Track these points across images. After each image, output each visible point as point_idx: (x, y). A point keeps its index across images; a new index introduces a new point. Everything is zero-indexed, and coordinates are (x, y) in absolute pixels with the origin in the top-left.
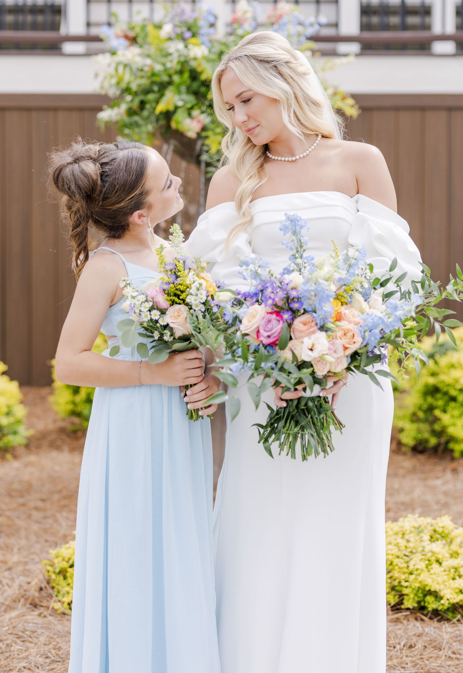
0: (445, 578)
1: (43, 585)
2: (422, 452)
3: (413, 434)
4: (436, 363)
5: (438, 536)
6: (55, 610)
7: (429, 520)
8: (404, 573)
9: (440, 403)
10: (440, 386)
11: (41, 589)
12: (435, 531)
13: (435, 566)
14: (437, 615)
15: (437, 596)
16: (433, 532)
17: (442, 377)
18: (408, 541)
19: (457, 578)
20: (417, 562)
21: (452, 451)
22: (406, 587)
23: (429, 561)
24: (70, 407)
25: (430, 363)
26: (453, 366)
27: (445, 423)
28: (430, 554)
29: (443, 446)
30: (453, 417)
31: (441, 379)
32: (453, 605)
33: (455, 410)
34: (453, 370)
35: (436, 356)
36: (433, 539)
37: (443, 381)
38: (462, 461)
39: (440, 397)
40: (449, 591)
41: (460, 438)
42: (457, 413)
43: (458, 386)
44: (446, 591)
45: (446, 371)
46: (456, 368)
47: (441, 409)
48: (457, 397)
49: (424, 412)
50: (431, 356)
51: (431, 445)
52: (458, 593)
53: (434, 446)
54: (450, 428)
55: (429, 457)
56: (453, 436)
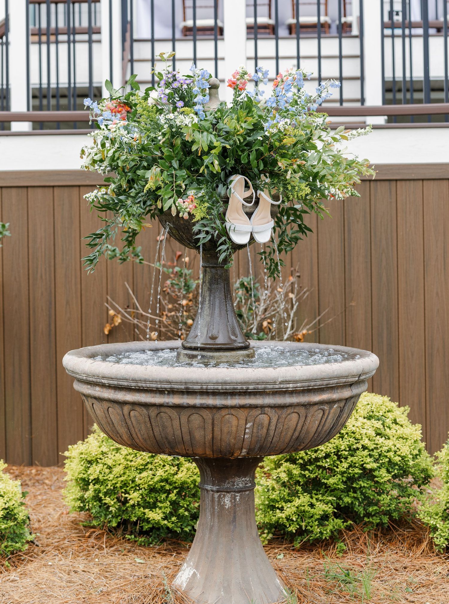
24: (79, 503)
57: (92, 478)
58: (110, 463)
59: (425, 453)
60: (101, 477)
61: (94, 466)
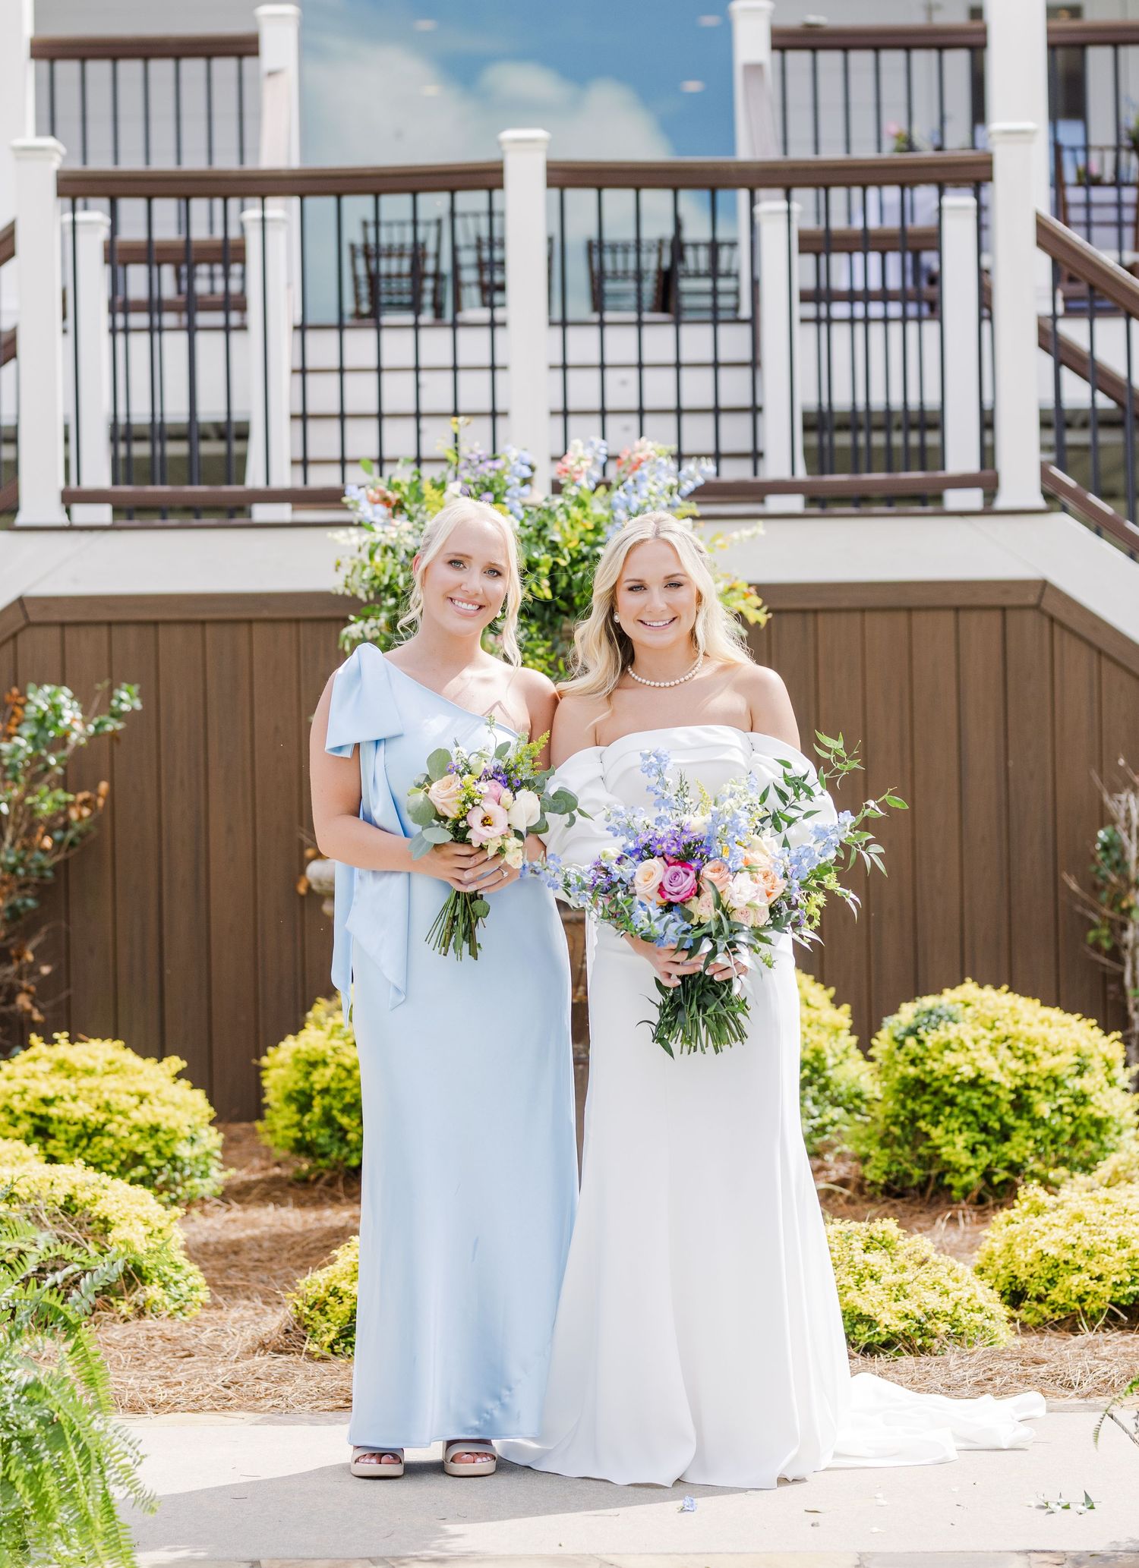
0: (883, 1298)
1: (290, 1326)
3: (884, 1164)
4: (920, 1042)
5: (878, 1245)
6: (309, 1353)
7: (864, 1225)
9: (927, 1108)
10: (928, 1080)
11: (287, 1332)
12: (871, 1238)
13: (869, 1282)
14: (868, 1350)
15: (870, 1321)
16: (869, 1240)
17: (930, 1065)
19: (902, 1298)
21: (950, 1187)
23: (861, 1276)
24: (295, 1133)
25: (911, 1042)
26: (947, 1046)
27: (937, 1142)
28: (861, 1266)
29: (933, 1181)
30: (947, 1132)
31: (928, 1068)
32: (894, 1335)
33: (953, 1120)
34: (947, 1052)
35: (921, 1031)
36: (868, 1248)
37: (932, 1072)
38: (963, 1204)
39: (927, 1098)
40: (889, 1315)
41: (961, 1166)
42: (954, 1124)
43: (957, 1079)
44: (883, 1315)
45: (935, 1054)
46: (952, 1050)
47: (928, 1118)
48: (954, 1097)
49: (903, 1126)
50: (913, 1032)
51: (915, 1182)
52: (900, 1318)
53: (919, 1183)
54: (943, 1150)
55: (910, 1203)
56: (949, 1163)
57: (318, 1087)
58: (347, 1062)
59: (858, 1054)
60: (334, 1085)
61: (321, 1070)
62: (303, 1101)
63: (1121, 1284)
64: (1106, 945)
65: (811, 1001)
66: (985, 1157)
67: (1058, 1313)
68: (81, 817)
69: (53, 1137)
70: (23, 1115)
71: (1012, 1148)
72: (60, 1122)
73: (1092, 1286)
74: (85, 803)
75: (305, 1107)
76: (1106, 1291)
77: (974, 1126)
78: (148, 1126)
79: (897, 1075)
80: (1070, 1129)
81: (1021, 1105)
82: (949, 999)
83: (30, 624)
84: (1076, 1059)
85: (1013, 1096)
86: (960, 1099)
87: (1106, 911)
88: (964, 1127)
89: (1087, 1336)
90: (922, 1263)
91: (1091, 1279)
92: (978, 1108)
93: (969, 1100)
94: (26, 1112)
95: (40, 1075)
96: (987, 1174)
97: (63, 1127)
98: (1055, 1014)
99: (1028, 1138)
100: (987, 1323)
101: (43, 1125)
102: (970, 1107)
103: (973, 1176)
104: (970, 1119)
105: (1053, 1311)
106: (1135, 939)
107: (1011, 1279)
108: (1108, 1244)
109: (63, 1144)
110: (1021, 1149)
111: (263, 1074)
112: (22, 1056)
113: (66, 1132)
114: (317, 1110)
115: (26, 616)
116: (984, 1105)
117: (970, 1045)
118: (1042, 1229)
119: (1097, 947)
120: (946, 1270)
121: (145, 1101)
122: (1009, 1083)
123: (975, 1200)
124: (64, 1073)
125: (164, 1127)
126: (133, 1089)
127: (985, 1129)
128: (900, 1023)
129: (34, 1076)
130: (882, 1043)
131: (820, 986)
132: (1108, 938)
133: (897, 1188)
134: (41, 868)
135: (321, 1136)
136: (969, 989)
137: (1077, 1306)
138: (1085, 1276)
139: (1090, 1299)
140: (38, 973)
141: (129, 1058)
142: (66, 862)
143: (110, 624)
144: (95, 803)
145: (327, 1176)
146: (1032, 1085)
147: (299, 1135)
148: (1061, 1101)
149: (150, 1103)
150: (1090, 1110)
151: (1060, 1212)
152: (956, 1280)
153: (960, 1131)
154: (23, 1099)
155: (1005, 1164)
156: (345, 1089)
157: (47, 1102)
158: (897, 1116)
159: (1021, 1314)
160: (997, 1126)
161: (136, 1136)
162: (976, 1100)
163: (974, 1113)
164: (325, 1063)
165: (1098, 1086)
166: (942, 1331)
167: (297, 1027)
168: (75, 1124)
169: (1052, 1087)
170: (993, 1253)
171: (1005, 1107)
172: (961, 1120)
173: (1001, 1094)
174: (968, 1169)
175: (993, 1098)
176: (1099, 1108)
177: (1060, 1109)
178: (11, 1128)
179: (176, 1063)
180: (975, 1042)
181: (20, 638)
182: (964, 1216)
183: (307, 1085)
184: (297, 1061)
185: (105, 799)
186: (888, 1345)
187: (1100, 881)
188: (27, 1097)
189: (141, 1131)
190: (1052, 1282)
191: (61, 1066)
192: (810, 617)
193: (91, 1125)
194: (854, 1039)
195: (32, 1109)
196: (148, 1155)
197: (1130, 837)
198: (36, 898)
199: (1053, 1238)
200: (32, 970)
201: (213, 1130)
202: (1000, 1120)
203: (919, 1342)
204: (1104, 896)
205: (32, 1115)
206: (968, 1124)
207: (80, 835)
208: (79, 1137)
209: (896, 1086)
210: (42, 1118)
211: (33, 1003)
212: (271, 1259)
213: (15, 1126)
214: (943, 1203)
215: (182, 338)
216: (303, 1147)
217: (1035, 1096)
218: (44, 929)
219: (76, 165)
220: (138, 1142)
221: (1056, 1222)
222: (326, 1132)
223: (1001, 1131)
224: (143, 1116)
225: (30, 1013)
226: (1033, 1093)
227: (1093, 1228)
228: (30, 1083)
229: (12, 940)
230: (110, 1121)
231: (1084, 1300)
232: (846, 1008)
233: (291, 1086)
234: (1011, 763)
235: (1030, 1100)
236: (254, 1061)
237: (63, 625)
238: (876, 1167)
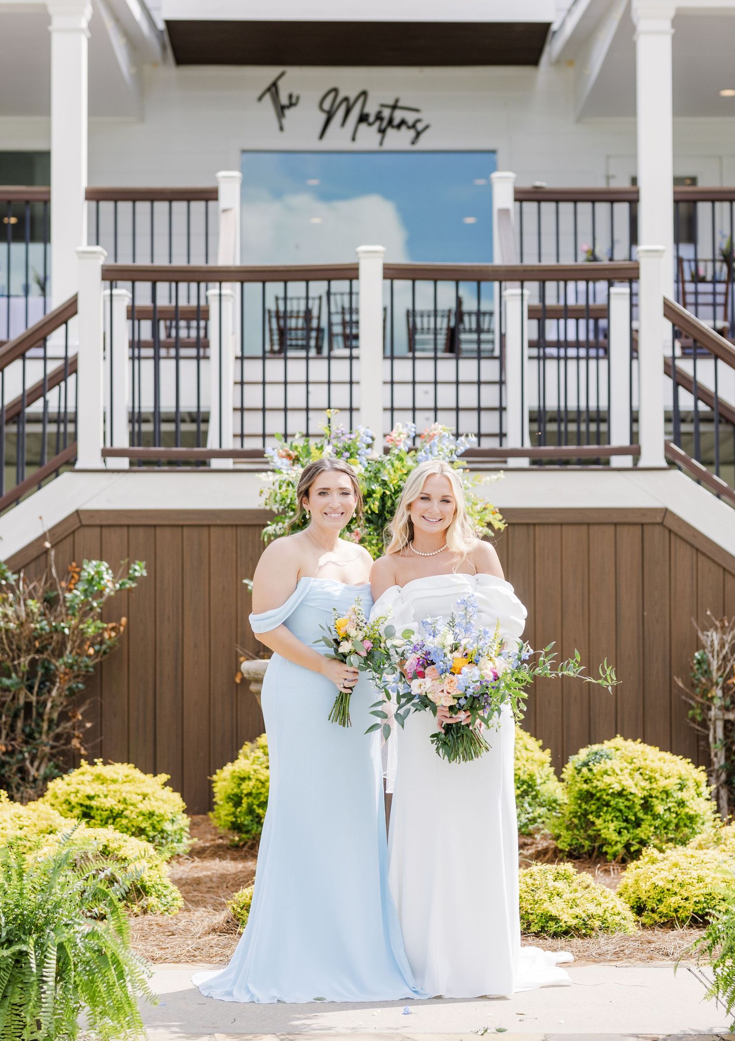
0: (565, 906)
1: (229, 920)
2: (577, 858)
3: (568, 840)
4: (590, 770)
5: (563, 878)
7: (554, 866)
8: (531, 904)
9: (594, 808)
10: (594, 792)
11: (228, 922)
12: (559, 873)
13: (556, 897)
14: (555, 935)
15: (556, 920)
16: (557, 875)
17: (595, 783)
18: (534, 879)
19: (575, 907)
20: (542, 895)
21: (606, 853)
22: (532, 914)
23: (552, 894)
24: (232, 818)
25: (585, 770)
26: (606, 773)
27: (599, 827)
28: (552, 889)
29: (596, 850)
30: (605, 822)
31: (594, 785)
32: (570, 927)
33: (608, 815)
34: (605, 776)
35: (590, 764)
36: (556, 879)
37: (596, 787)
38: (613, 863)
39: (593, 802)
40: (567, 916)
41: (612, 841)
42: (609, 817)
43: (611, 791)
44: (564, 916)
45: (599, 777)
46: (608, 775)
47: (594, 814)
48: (609, 801)
49: (579, 818)
50: (586, 764)
51: (586, 850)
52: (573, 918)
53: (588, 851)
54: (602, 831)
55: (583, 862)
56: (606, 839)
57: (245, 792)
58: (262, 778)
59: (555, 778)
60: (254, 791)
61: (247, 782)
62: (236, 800)
63: (699, 902)
64: (699, 718)
65: (528, 747)
66: (626, 836)
67: (663, 918)
68: (110, 637)
69: (93, 818)
70: (76, 805)
71: (642, 831)
72: (97, 809)
73: (683, 903)
74: (113, 629)
75: (238, 803)
76: (690, 906)
77: (620, 818)
78: (148, 812)
79: (577, 789)
80: (675, 821)
81: (647, 806)
82: (607, 746)
83: (82, 526)
84: (679, 781)
85: (642, 802)
86: (612, 803)
87: (699, 699)
88: (615, 819)
89: (679, 931)
90: (586, 888)
91: (682, 899)
92: (622, 807)
93: (617, 803)
94: (78, 804)
95: (86, 783)
96: (627, 846)
97: (99, 812)
98: (667, 755)
99: (650, 826)
100: (622, 922)
101: (88, 811)
102: (618, 807)
103: (619, 847)
104: (618, 814)
105: (661, 917)
106: (715, 715)
107: (637, 900)
108: (692, 880)
109: (99, 822)
110: (647, 832)
111: (214, 785)
112: (76, 772)
113: (101, 815)
114: (244, 805)
115: (80, 521)
116: (626, 806)
117: (619, 772)
118: (655, 871)
119: (693, 719)
120: (600, 892)
121: (146, 798)
122: (640, 794)
123: (620, 861)
124: (100, 782)
125: (157, 813)
126: (139, 791)
127: (626, 820)
128: (579, 759)
129: (83, 783)
130: (568, 771)
131: (534, 739)
132: (700, 714)
133: (575, 853)
134: (87, 666)
135: (246, 820)
136: (619, 741)
137: (674, 914)
138: (679, 897)
139: (681, 911)
140: (84, 726)
141: (137, 773)
142: (101, 662)
143: (128, 526)
144: (119, 629)
145: (249, 844)
146: (654, 795)
147: (234, 819)
148: (670, 805)
149: (149, 799)
150: (687, 810)
151: (666, 862)
152: (605, 897)
153: (612, 821)
154: (77, 796)
155: (637, 840)
156: (261, 793)
157: (90, 798)
158: (577, 812)
159: (643, 919)
160: (633, 818)
161: (141, 818)
162: (621, 803)
163: (620, 811)
164: (250, 779)
165: (691, 797)
166: (597, 925)
167: (233, 758)
168: (106, 810)
169: (664, 796)
170: (627, 885)
171: (638, 807)
172: (613, 815)
173: (635, 800)
174: (616, 842)
175: (631, 802)
176: (692, 809)
177: (669, 809)
178: (69, 812)
179: (164, 777)
180: (622, 770)
181: (76, 533)
182: (614, 869)
183: (239, 791)
184: (233, 777)
185: (124, 627)
186: (566, 933)
187: (696, 682)
188: (79, 795)
189: (144, 815)
190: (660, 901)
191: (98, 778)
192: (532, 528)
193: (115, 812)
194: (552, 769)
195: (81, 802)
196: (147, 829)
197: (713, 656)
198: (84, 683)
199: (661, 877)
200: (81, 725)
201: (185, 816)
202: (635, 814)
203: (584, 931)
204: (698, 690)
205: (82, 805)
206: (617, 817)
207: (110, 647)
208: (108, 818)
209: (576, 795)
210: (87, 807)
211: (81, 743)
212: (218, 887)
213: (71, 811)
214: (602, 862)
215: (173, 362)
216: (236, 827)
217: (655, 802)
218: (88, 702)
219: (111, 262)
220: (142, 821)
221: (663, 867)
222: (249, 818)
223: (635, 822)
224: (145, 807)
225: (79, 749)
226: (654, 800)
227: (684, 871)
228: (81, 787)
229: (70, 707)
230: (126, 809)
231: (678, 911)
232: (548, 751)
233: (229, 791)
234: (645, 614)
235: (652, 804)
236: (209, 778)
237: (101, 526)
238: (564, 842)
